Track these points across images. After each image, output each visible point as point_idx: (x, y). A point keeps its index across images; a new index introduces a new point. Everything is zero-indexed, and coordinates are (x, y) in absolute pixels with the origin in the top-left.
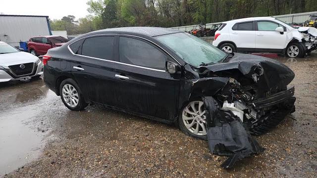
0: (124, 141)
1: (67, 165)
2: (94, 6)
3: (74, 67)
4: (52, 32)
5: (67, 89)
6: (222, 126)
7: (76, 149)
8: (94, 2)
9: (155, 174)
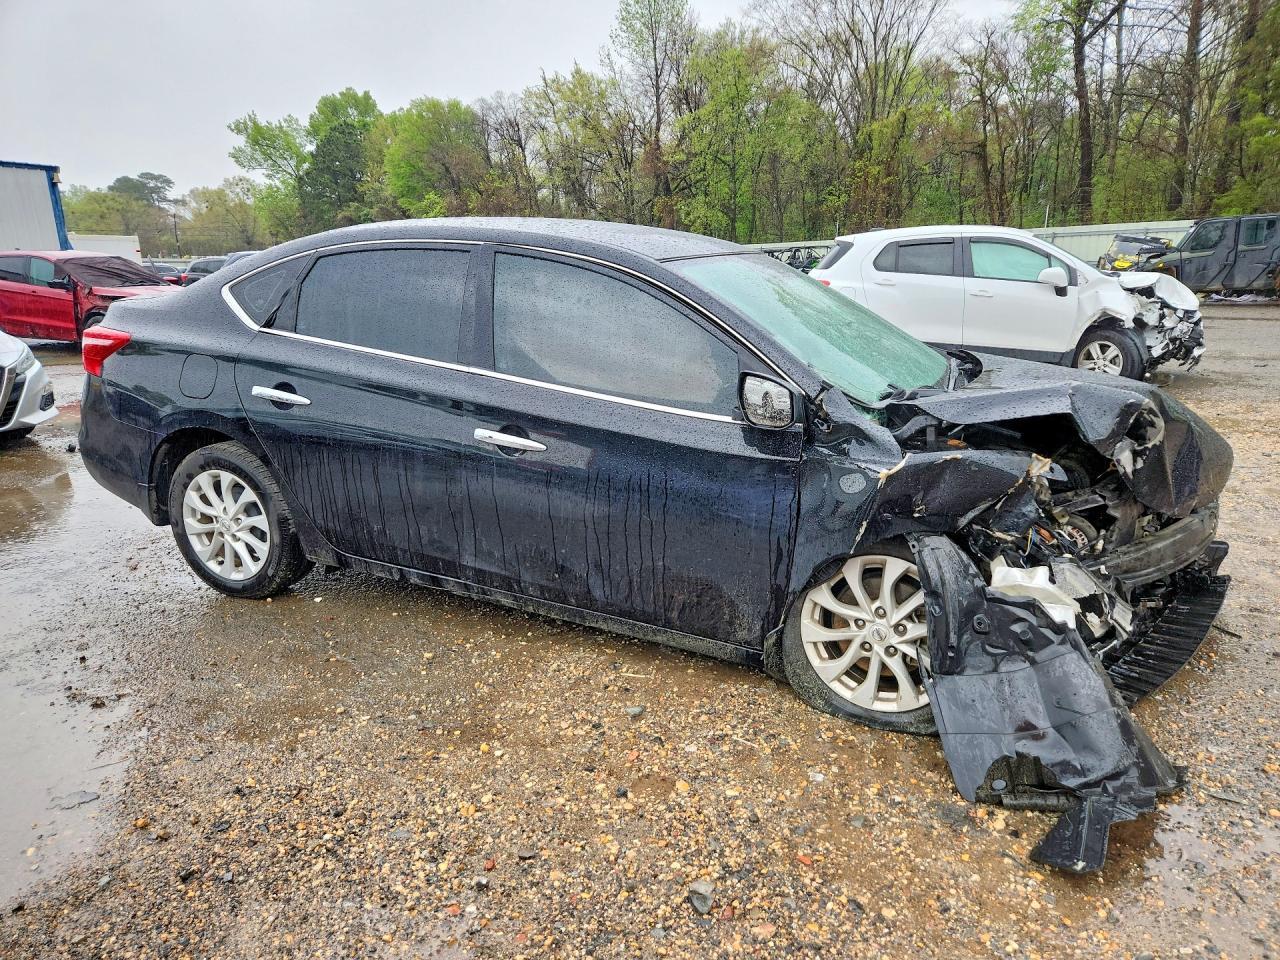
0: (534, 744)
1: (269, 887)
2: (262, 141)
3: (257, 390)
4: (72, 236)
5: (212, 495)
6: (995, 670)
7: (299, 792)
8: (262, 122)
9: (744, 915)
